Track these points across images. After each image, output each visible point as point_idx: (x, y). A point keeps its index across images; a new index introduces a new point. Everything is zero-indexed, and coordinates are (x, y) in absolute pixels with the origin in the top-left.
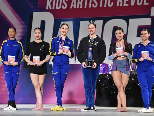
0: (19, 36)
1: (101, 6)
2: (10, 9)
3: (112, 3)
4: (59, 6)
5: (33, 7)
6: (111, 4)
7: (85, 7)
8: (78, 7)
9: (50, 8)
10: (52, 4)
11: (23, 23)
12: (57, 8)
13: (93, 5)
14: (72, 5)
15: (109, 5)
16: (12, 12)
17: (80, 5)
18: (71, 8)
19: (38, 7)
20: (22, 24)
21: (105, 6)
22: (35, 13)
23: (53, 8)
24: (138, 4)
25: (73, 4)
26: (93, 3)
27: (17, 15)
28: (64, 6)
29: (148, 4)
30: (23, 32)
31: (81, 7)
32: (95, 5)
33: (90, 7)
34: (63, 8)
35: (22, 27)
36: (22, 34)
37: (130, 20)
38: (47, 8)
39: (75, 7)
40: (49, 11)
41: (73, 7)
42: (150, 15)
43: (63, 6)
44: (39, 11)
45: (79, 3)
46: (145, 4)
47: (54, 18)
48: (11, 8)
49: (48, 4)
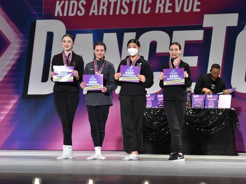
0: (16, 54)
1: (133, 12)
2: (2, 15)
3: (149, 9)
4: (72, 12)
5: (36, 13)
6: (147, 10)
7: (111, 13)
8: (100, 14)
9: (61, 15)
10: (63, 8)
11: (21, 35)
12: (70, 14)
13: (122, 11)
14: (92, 11)
15: (145, 12)
16: (6, 20)
17: (103, 10)
18: (90, 14)
19: (43, 13)
20: (20, 37)
21: (139, 12)
22: (38, 21)
23: (65, 15)
24: (185, 10)
25: (94, 9)
26: (122, 7)
27: (13, 24)
28: (81, 12)
29: (199, 10)
30: (21, 48)
31: (105, 13)
32: (125, 11)
33: (117, 13)
34: (79, 14)
35: (20, 40)
36: (19, 52)
37: (175, 32)
38: (56, 15)
39: (96, 14)
40: (58, 18)
41: (93, 14)
42: (202, 25)
43: (79, 12)
44: (45, 19)
45: (101, 7)
46: (195, 10)
47: (66, 29)
48: (4, 13)
49: (58, 9)
